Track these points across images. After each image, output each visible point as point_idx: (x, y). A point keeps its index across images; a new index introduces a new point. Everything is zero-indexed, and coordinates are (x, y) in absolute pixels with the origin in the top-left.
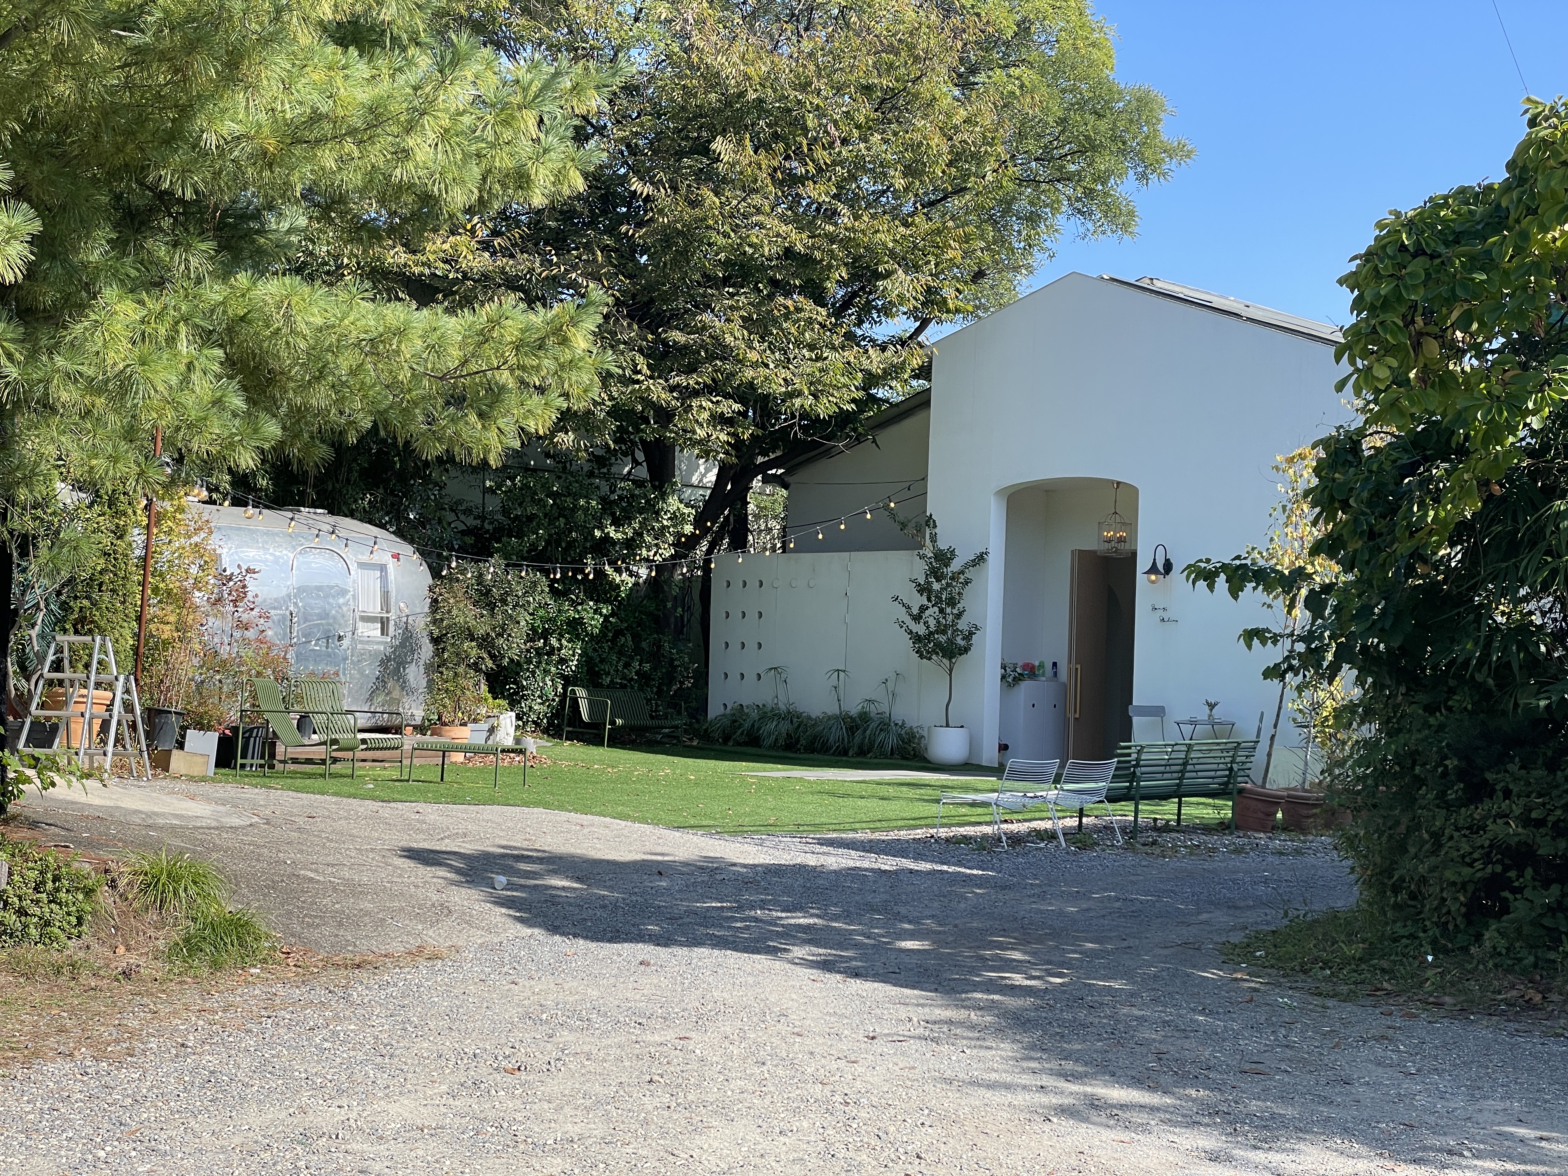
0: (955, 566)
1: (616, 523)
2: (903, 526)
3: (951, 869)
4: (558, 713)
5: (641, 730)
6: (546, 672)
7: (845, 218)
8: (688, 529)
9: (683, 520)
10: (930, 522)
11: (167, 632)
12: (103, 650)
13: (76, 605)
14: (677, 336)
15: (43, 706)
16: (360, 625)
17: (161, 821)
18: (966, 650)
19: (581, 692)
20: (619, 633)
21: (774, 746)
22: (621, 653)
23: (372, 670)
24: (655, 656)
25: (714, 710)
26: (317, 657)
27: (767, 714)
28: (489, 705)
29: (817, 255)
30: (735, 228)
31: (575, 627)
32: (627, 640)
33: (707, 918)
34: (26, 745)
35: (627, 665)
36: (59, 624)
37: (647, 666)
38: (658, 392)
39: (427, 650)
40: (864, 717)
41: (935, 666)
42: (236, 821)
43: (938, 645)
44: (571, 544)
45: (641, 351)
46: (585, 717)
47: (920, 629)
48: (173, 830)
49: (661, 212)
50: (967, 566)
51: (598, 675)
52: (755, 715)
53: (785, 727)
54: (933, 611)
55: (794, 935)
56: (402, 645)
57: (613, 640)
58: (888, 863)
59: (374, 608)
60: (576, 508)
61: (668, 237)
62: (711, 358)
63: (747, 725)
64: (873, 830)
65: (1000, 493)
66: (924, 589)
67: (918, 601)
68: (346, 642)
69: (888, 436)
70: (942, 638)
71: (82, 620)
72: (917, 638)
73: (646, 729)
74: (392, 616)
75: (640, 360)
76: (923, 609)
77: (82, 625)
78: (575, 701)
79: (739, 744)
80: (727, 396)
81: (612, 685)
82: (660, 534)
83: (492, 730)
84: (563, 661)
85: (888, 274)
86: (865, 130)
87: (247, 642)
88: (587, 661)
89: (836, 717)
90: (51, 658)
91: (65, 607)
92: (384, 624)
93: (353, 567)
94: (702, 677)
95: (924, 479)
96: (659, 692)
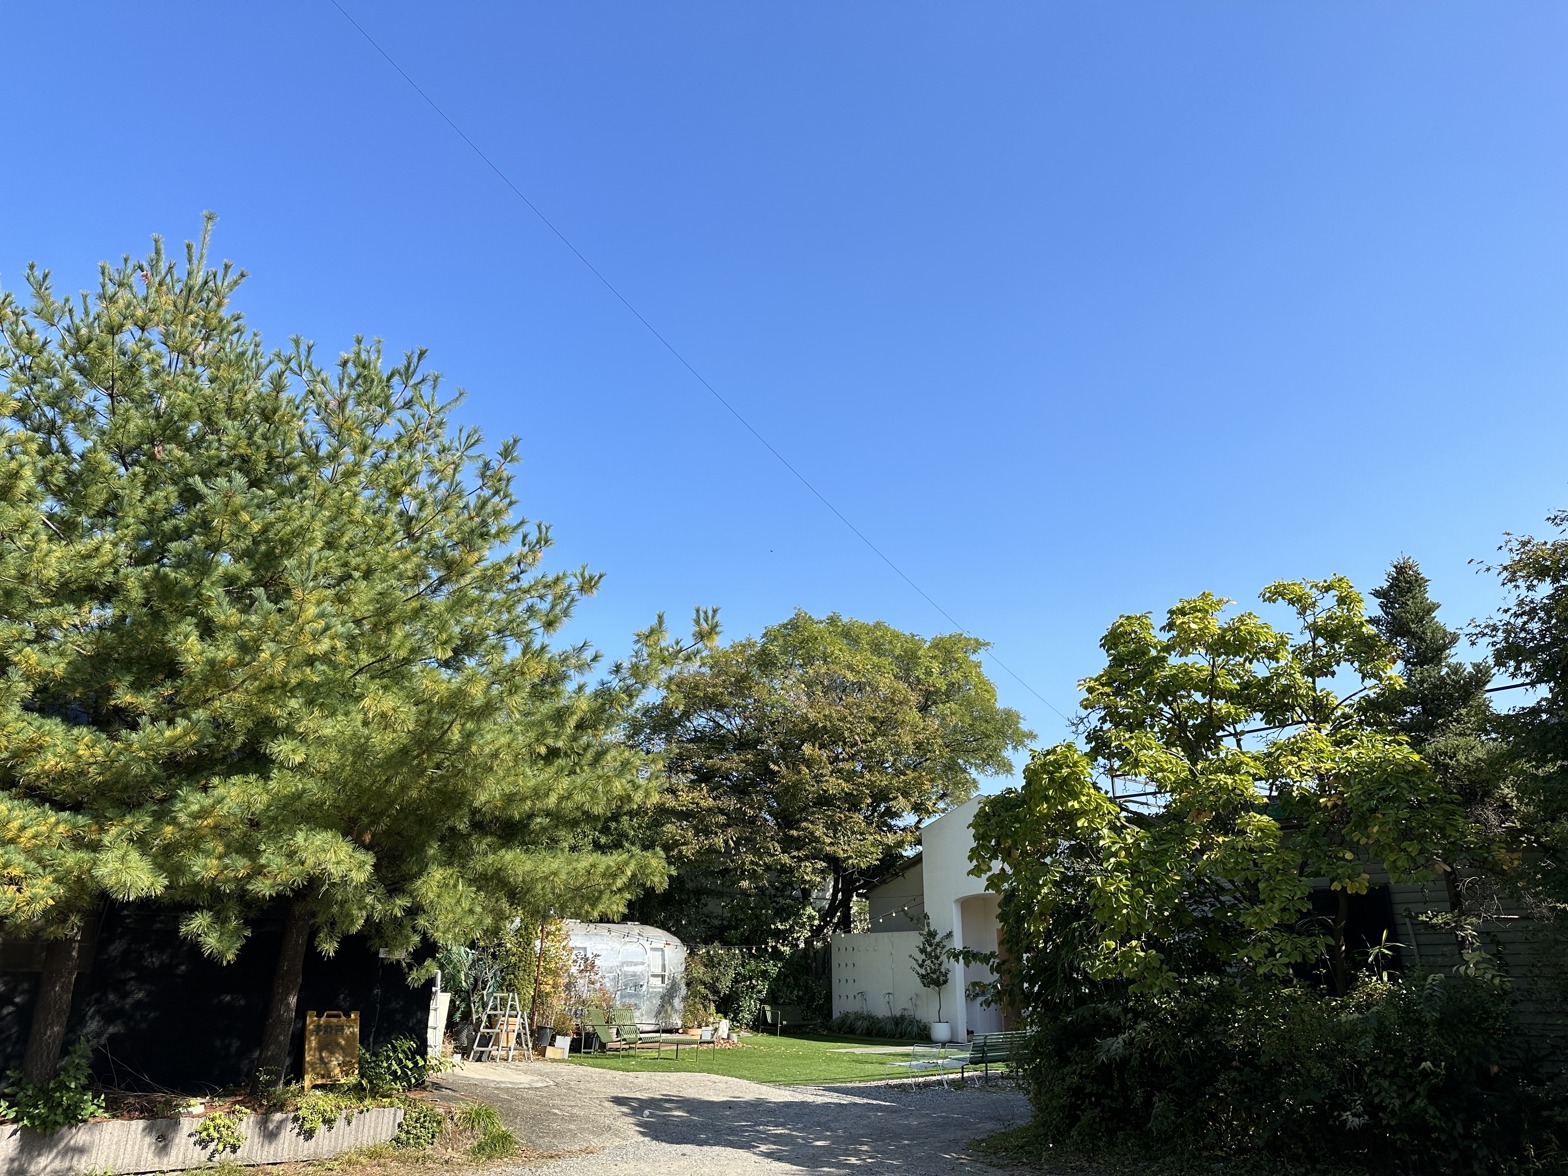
0: (938, 939)
1: (781, 922)
2: (912, 919)
3: (874, 1102)
4: (757, 1019)
5: (800, 1027)
6: (751, 998)
7: (867, 776)
8: (816, 922)
9: (813, 918)
10: (926, 916)
11: (548, 989)
12: (513, 999)
13: (508, 978)
14: (795, 833)
15: (486, 1027)
16: (651, 979)
17: (503, 1085)
18: (945, 982)
19: (767, 1008)
20: (786, 976)
21: (861, 1034)
22: (788, 987)
23: (657, 1002)
24: (807, 987)
25: (836, 1015)
26: (631, 996)
27: (859, 1017)
28: (714, 1017)
29: (855, 793)
30: (818, 782)
31: (764, 974)
32: (790, 980)
33: (733, 1131)
34: (478, 1046)
35: (791, 993)
36: (500, 988)
37: (801, 993)
38: (785, 859)
39: (683, 991)
40: (902, 1017)
41: (932, 990)
42: (539, 1085)
43: (932, 979)
44: (762, 932)
45: (778, 842)
46: (769, 1020)
47: (923, 972)
48: (507, 1090)
49: (783, 778)
50: (942, 939)
51: (777, 998)
52: (852, 1017)
53: (866, 1024)
54: (928, 962)
55: (768, 1139)
56: (671, 988)
57: (784, 980)
58: (846, 1100)
59: (659, 971)
60: (762, 914)
61: (787, 789)
62: (811, 842)
63: (849, 1022)
64: (860, 1081)
65: (957, 901)
66: (923, 951)
67: (921, 957)
68: (644, 988)
69: (909, 873)
70: (935, 976)
71: (510, 985)
72: (923, 977)
73: (803, 1026)
74: (667, 974)
75: (776, 844)
76: (924, 961)
77: (511, 987)
78: (764, 1012)
79: (845, 1033)
80: (820, 860)
81: (784, 1004)
82: (803, 925)
83: (716, 1030)
84: (760, 992)
85: (895, 798)
86: (874, 735)
87: (595, 990)
88: (771, 992)
89: (888, 1018)
90: (491, 1004)
91: (503, 979)
92: (663, 977)
93: (648, 950)
94: (829, 997)
95: (922, 895)
96: (808, 1006)
